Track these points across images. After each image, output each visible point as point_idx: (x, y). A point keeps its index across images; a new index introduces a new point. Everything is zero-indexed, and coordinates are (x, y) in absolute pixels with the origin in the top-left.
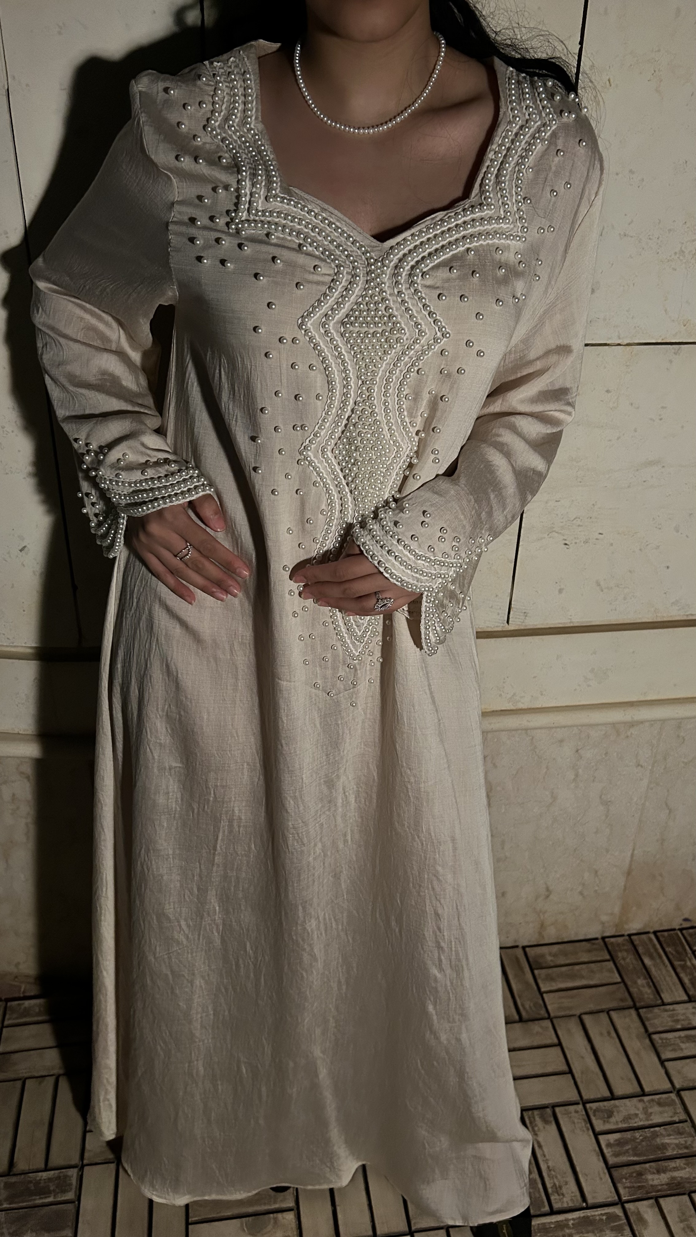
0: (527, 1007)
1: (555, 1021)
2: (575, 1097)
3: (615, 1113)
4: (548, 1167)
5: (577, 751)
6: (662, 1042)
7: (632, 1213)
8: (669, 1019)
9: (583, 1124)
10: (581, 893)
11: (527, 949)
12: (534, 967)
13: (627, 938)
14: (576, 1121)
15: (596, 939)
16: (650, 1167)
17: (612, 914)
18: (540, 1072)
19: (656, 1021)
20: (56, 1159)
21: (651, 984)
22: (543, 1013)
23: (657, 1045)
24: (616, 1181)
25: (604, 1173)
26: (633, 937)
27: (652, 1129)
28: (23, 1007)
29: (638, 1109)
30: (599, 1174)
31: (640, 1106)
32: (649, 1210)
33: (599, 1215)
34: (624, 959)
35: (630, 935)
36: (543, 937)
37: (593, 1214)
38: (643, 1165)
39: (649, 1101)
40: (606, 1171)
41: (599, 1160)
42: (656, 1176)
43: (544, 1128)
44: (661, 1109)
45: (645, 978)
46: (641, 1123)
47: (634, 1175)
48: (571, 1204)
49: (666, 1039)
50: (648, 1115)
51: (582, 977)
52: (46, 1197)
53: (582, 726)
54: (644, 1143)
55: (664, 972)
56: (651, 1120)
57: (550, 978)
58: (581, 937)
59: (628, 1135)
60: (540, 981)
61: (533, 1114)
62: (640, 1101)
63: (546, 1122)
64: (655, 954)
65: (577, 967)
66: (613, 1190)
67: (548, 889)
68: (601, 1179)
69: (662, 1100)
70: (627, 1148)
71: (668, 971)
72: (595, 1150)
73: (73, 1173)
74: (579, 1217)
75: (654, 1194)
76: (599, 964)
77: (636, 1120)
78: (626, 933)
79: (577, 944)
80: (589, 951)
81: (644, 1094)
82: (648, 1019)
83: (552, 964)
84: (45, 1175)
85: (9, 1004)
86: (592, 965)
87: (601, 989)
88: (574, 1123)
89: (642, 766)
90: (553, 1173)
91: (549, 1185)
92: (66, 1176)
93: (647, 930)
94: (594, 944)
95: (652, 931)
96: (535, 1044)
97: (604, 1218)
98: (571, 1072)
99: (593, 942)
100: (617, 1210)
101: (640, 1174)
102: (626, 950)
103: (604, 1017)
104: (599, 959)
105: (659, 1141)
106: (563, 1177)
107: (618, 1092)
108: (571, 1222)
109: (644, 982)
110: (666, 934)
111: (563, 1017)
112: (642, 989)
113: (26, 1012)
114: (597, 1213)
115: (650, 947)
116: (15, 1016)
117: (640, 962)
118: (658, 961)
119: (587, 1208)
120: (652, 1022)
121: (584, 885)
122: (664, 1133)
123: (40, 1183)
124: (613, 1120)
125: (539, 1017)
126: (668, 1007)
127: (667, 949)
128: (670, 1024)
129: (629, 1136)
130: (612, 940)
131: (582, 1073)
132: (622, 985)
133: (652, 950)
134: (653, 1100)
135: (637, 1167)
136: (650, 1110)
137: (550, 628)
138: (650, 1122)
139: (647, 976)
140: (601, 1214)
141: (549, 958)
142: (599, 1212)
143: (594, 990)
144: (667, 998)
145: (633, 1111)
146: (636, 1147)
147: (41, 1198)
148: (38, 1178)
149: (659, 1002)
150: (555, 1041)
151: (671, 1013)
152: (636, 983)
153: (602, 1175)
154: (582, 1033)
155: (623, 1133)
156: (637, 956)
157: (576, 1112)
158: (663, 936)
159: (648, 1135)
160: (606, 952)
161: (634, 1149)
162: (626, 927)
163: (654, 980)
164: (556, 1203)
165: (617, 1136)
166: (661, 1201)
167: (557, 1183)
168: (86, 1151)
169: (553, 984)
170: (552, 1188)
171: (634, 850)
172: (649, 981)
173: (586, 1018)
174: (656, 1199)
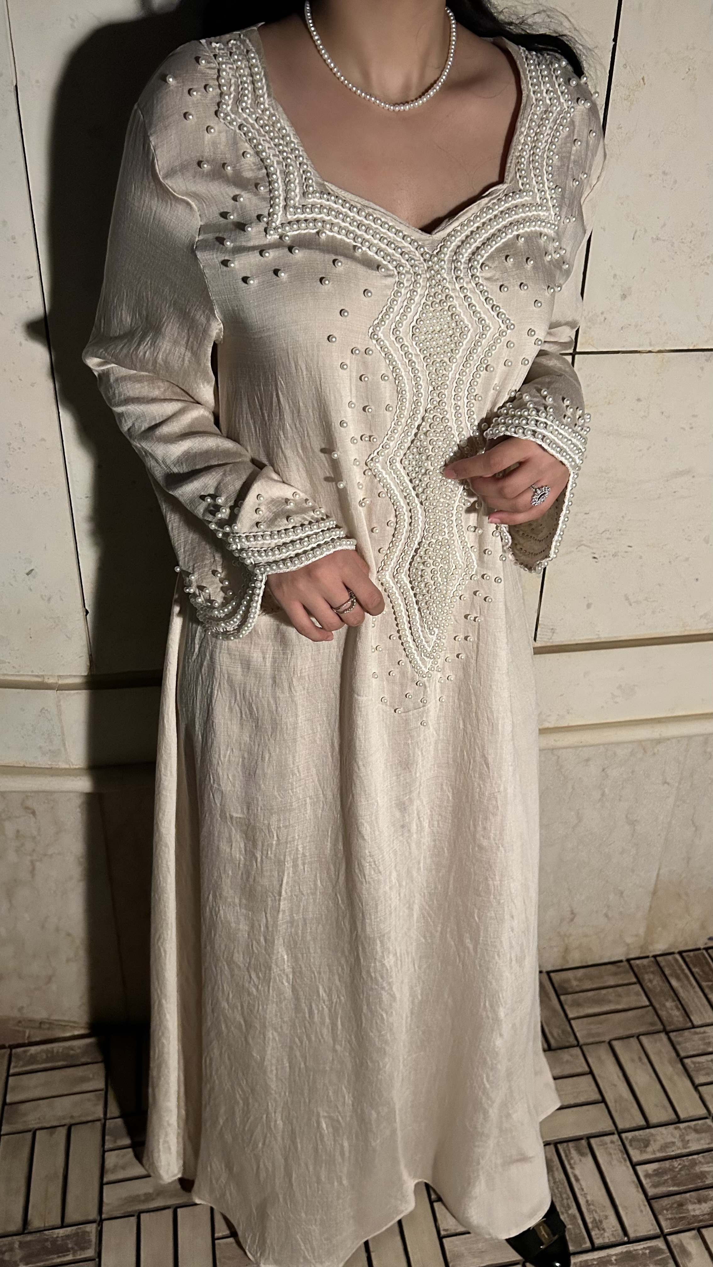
0: (555, 1034)
1: (584, 1048)
2: (610, 1127)
3: (652, 1142)
4: (587, 1201)
5: (603, 770)
6: (695, 1067)
7: (675, 1246)
8: (700, 1042)
9: (620, 1155)
10: (606, 915)
11: (552, 975)
12: (559, 992)
13: (653, 959)
14: (612, 1152)
15: (621, 961)
16: (690, 1196)
17: (636, 936)
18: (572, 1102)
19: (688, 1045)
20: (72, 1215)
21: (680, 1006)
22: (572, 1040)
23: (690, 1070)
24: (657, 1212)
25: (645, 1206)
26: (659, 959)
27: (690, 1158)
28: (28, 1054)
29: (675, 1138)
30: (639, 1207)
31: (677, 1133)
32: (692, 1242)
33: (641, 1249)
34: (651, 981)
35: (655, 957)
36: (567, 962)
37: (636, 1248)
38: (683, 1195)
39: (685, 1128)
40: (646, 1203)
41: (638, 1191)
42: (697, 1206)
43: (580, 1161)
44: (697, 1136)
45: (674, 1001)
46: (679, 1152)
47: (675, 1205)
48: (613, 1239)
49: (699, 1063)
50: (686, 1143)
51: (610, 1002)
52: (64, 1256)
53: (608, 744)
54: (683, 1173)
55: (692, 992)
56: (689, 1147)
57: (577, 1004)
58: (606, 960)
59: (667, 1164)
60: (566, 1007)
61: (568, 1146)
62: (676, 1128)
63: (582, 1154)
64: (682, 976)
65: (604, 992)
66: (655, 1222)
67: (572, 913)
68: (642, 1211)
69: (698, 1127)
70: (666, 1178)
71: (695, 992)
72: (634, 1182)
73: (92, 1228)
74: (622, 1253)
75: (696, 1224)
76: (625, 987)
77: (673, 1148)
78: (651, 954)
79: (604, 967)
80: (615, 974)
81: (679, 1121)
82: (679, 1043)
83: (578, 989)
84: (61, 1232)
85: (14, 1051)
86: (619, 989)
87: (630, 1013)
88: (611, 1154)
89: (668, 784)
90: (592, 1207)
91: (589, 1220)
92: (85, 1233)
93: (672, 951)
94: (619, 967)
95: (676, 951)
96: (566, 1072)
97: (647, 1251)
98: (604, 1101)
99: (619, 964)
100: (659, 1243)
101: (681, 1205)
102: (653, 973)
103: (634, 1041)
104: (626, 982)
105: (698, 1169)
106: (603, 1211)
107: (653, 1120)
108: (614, 1258)
109: (673, 1004)
110: (691, 954)
111: (592, 1043)
112: (670, 1012)
113: (33, 1059)
114: (639, 1247)
115: (676, 968)
116: (21, 1063)
117: (667, 985)
118: (686, 982)
119: (629, 1242)
120: (683, 1045)
121: (609, 907)
122: (703, 1160)
123: (57, 1241)
124: (649, 1149)
125: (567, 1044)
126: (698, 1030)
127: (694, 970)
128: (702, 1048)
129: (667, 1166)
130: (638, 962)
131: (616, 1101)
132: (650, 1008)
133: (679, 972)
134: (689, 1127)
135: (678, 1198)
136: (687, 1138)
137: (577, 644)
138: (688, 1150)
139: (676, 999)
140: (644, 1248)
141: (575, 983)
142: (642, 1247)
143: (623, 1014)
144: (697, 1021)
145: (670, 1139)
146: (676, 1177)
147: (59, 1257)
148: (55, 1236)
149: (689, 1025)
150: (587, 1069)
151: (702, 1035)
152: (664, 1005)
153: (643, 1208)
154: (613, 1059)
155: (661, 1163)
156: (664, 978)
157: (612, 1142)
158: (689, 956)
159: (687, 1164)
160: (632, 974)
161: (673, 1178)
162: (651, 948)
163: (683, 1002)
164: (598, 1238)
165: (655, 1166)
166: (704, 1231)
167: (597, 1218)
168: (104, 1205)
169: (581, 1010)
170: (592, 1222)
171: (659, 869)
172: (678, 1003)
173: (616, 1044)
174: (699, 1230)
